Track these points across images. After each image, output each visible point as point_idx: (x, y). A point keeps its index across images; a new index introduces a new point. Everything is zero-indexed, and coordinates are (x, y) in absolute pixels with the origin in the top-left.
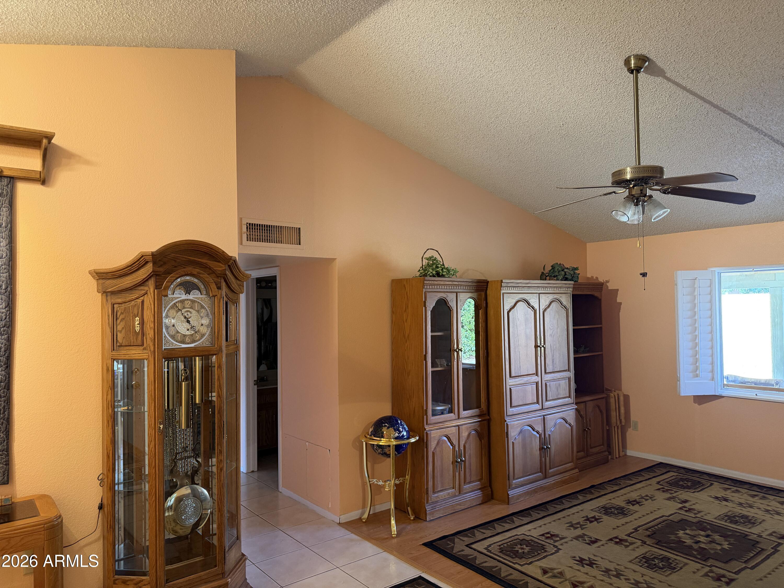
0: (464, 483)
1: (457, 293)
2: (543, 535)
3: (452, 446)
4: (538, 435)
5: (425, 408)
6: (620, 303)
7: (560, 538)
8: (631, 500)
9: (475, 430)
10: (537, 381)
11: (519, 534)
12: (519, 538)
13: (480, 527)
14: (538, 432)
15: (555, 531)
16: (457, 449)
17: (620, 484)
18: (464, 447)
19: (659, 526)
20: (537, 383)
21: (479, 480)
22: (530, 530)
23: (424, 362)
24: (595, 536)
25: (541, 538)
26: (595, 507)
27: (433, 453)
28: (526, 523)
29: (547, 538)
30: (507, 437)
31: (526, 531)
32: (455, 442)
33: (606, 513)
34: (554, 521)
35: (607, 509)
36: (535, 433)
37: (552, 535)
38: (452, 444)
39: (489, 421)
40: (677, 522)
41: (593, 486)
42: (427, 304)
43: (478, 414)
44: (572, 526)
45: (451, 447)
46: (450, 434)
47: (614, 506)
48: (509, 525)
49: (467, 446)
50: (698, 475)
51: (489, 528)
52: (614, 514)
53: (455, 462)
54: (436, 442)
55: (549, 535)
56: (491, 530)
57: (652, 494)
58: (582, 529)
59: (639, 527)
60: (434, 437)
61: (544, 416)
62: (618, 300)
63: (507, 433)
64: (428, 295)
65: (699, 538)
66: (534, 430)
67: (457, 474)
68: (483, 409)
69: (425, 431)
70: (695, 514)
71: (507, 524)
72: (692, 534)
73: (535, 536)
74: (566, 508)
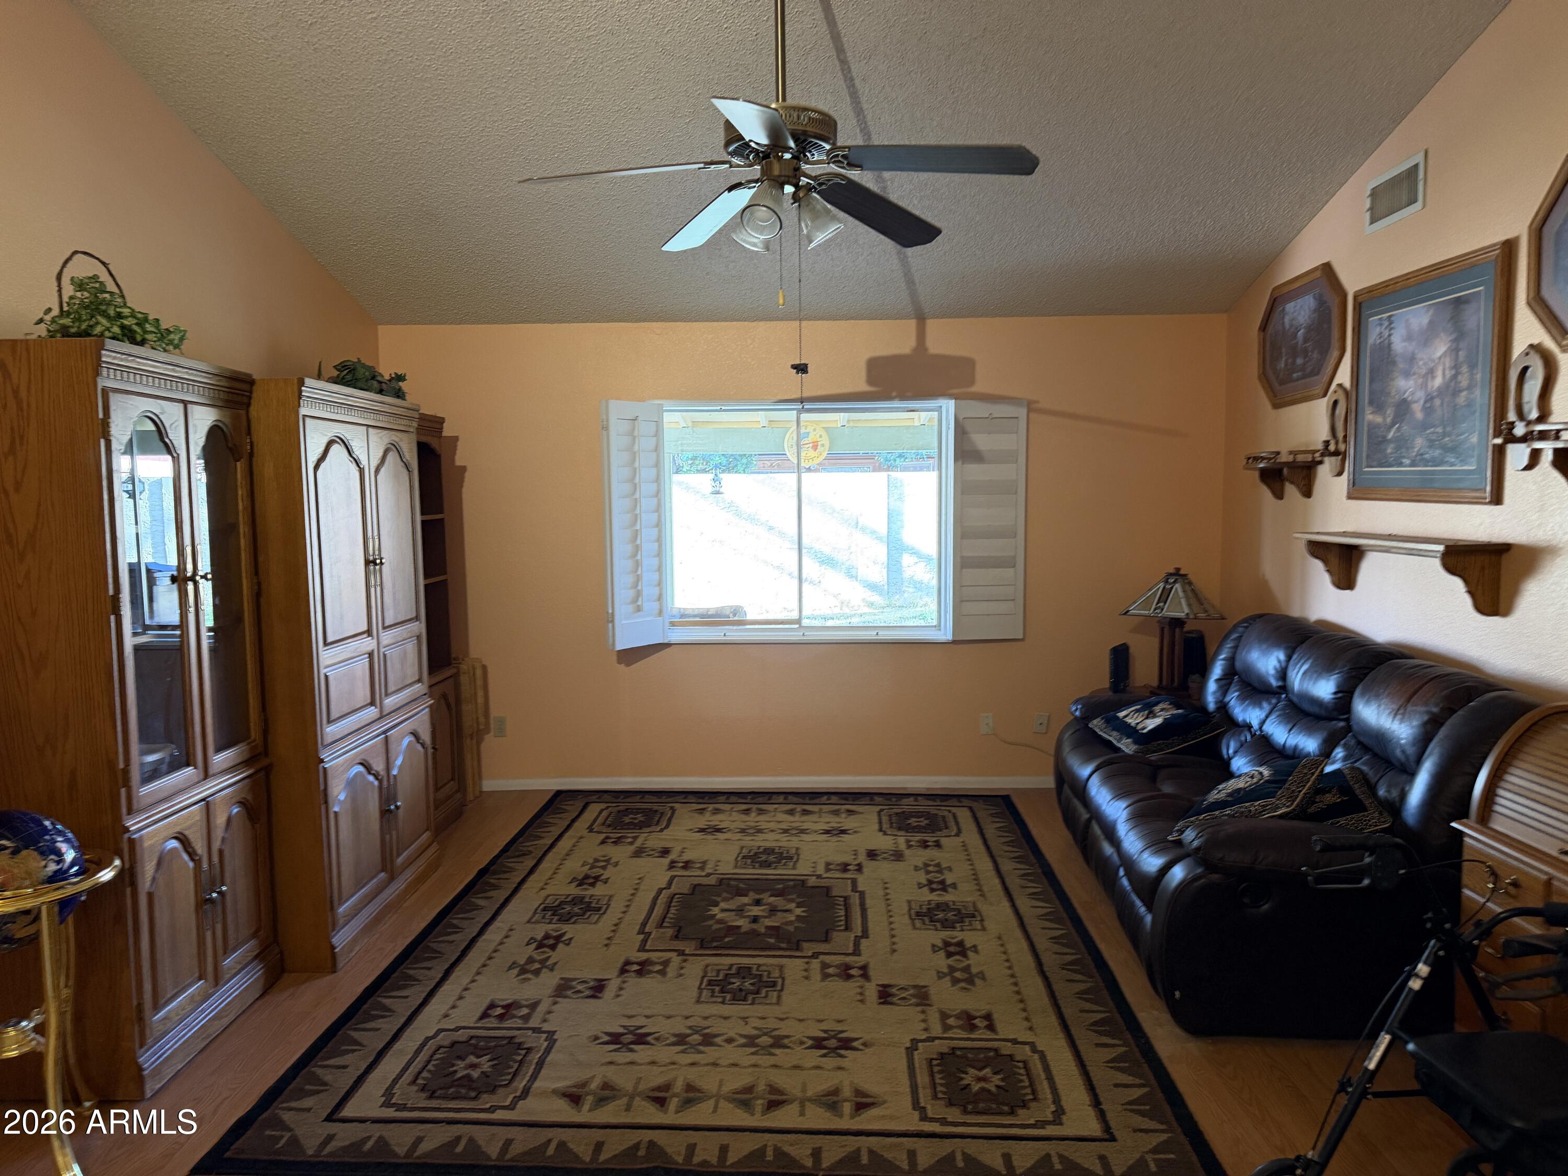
0: (225, 953)
1: (185, 403)
2: (485, 1015)
3: (192, 860)
4: (376, 783)
5: (121, 766)
6: (463, 469)
7: (526, 1006)
8: (580, 878)
9: (241, 803)
10: (369, 649)
11: (431, 1034)
12: (442, 1043)
13: (321, 1055)
14: (376, 776)
15: (505, 995)
16: (205, 866)
17: (531, 852)
18: (221, 852)
19: (673, 910)
20: (371, 655)
21: (254, 935)
22: (446, 1016)
23: (113, 618)
24: (591, 974)
25: (486, 1023)
26: (531, 913)
27: (150, 895)
28: (420, 1001)
29: (501, 1017)
30: (326, 802)
31: (439, 1022)
32: (200, 847)
33: (566, 919)
34: (478, 973)
35: (556, 911)
36: (371, 778)
37: (508, 1007)
38: (192, 854)
39: (267, 770)
40: (692, 894)
41: (482, 873)
42: (114, 430)
43: (246, 756)
44: (523, 971)
45: (191, 864)
46: (189, 828)
47: (562, 899)
48: (385, 1020)
49: (227, 853)
50: (637, 798)
51: (343, 1048)
52: (577, 915)
53: (203, 903)
54: (154, 862)
55: (499, 1011)
56: (355, 1050)
57: (603, 853)
58: (552, 970)
59: (644, 924)
60: (152, 846)
61: (385, 732)
62: (459, 462)
63: (326, 789)
64: (114, 399)
65: (750, 911)
66: (369, 773)
67: (209, 935)
68: (255, 740)
69: (127, 836)
70: (702, 868)
71: (381, 1020)
72: (734, 907)
73: (472, 1025)
74: (474, 934)
